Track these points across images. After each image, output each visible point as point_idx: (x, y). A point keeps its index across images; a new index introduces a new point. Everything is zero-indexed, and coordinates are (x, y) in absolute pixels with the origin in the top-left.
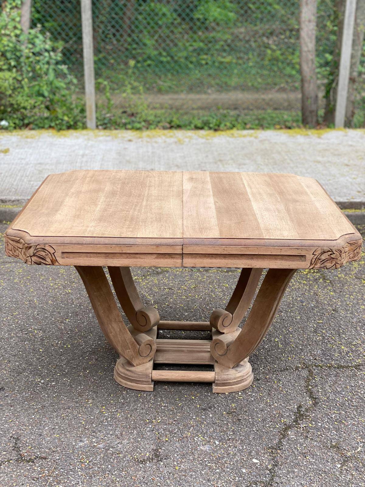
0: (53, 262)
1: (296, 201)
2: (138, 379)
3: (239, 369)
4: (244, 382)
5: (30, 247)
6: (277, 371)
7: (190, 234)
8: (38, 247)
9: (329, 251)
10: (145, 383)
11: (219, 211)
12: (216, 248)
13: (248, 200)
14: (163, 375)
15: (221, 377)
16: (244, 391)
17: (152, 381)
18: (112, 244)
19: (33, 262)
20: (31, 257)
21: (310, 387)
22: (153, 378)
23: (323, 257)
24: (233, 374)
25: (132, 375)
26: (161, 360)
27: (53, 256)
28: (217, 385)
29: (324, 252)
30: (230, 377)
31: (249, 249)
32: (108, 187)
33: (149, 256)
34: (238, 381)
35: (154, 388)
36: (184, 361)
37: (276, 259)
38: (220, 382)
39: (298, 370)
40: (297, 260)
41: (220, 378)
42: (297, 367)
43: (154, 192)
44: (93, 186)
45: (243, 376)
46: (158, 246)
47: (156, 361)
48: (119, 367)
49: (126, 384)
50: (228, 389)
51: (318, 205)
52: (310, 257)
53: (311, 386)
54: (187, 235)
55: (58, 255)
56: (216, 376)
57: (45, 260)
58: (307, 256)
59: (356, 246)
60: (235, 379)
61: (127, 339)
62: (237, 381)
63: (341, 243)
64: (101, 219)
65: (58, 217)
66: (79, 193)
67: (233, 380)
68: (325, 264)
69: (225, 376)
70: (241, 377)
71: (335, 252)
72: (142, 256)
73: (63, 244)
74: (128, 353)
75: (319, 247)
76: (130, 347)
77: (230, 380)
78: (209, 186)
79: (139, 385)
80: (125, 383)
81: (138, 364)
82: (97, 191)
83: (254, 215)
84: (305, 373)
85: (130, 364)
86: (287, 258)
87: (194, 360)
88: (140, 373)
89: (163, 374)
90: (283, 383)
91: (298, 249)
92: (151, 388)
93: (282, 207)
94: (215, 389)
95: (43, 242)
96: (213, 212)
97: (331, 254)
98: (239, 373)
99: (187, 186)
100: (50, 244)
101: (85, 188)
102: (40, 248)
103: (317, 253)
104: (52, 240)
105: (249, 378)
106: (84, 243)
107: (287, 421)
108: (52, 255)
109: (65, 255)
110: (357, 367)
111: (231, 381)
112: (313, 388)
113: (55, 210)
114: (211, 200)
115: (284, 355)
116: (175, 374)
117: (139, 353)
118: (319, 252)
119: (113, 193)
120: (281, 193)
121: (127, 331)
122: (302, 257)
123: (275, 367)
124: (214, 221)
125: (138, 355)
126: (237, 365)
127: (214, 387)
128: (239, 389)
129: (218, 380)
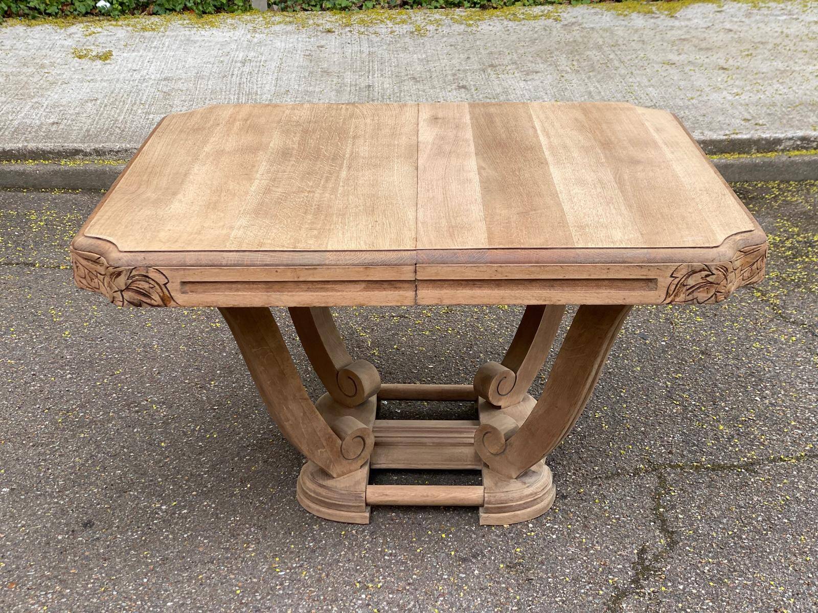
0: (166, 300)
1: (634, 162)
2: (340, 503)
3: (528, 480)
4: (538, 503)
5: (119, 274)
6: (600, 477)
7: (430, 241)
8: (134, 273)
9: (704, 270)
10: (352, 509)
11: (487, 187)
12: (481, 269)
13: (543, 163)
14: (386, 495)
15: (494, 497)
16: (538, 519)
17: (367, 505)
18: (277, 265)
19: (126, 303)
20: (122, 291)
21: (662, 510)
22: (369, 501)
23: (691, 282)
24: (516, 490)
25: (330, 494)
26: (384, 462)
27: (165, 290)
28: (488, 511)
29: (694, 272)
30: (510, 495)
31: (547, 269)
32: (276, 141)
33: (351, 286)
34: (528, 502)
35: (371, 518)
36: (425, 464)
37: (599, 287)
38: (493, 506)
39: (640, 476)
40: (641, 288)
41: (492, 499)
42: (637, 469)
43: (364, 149)
44: (249, 139)
45: (536, 493)
46: (368, 266)
47: (375, 464)
48: (306, 481)
49: (318, 511)
50: (508, 518)
51: (678, 169)
52: (665, 281)
53: (664, 508)
54: (424, 244)
55: (174, 288)
56: (486, 495)
57: (149, 297)
58: (660, 279)
59: (756, 257)
60: (521, 499)
61: (317, 430)
62: (524, 503)
63: (727, 252)
64: (260, 211)
65: (177, 206)
66: (220, 153)
67: (517, 500)
68: (696, 294)
69: (503, 495)
70: (531, 494)
71: (715, 272)
72: (338, 287)
73: (183, 266)
74: (321, 456)
75: (683, 261)
76: (325, 444)
77: (512, 501)
78: (469, 134)
79: (343, 513)
80: (316, 509)
81: (340, 473)
82: (253, 150)
83: (555, 195)
84: (651, 481)
85: (325, 474)
86: (620, 284)
87: (445, 461)
88: (343, 492)
89: (388, 492)
90: (611, 502)
91: (641, 267)
92: (365, 517)
93: (607, 175)
94: (485, 518)
95: (144, 263)
96: (475, 190)
97: (707, 276)
98: (528, 487)
99: (427, 135)
100: (158, 266)
101: (231, 144)
102: (139, 275)
103: (679, 275)
104: (161, 258)
105: (547, 495)
106: (224, 263)
107: (621, 581)
108: (163, 286)
109: (187, 288)
110: (750, 467)
111: (514, 504)
112: (667, 511)
113: (172, 192)
114: (472, 164)
115: (611, 445)
116: (409, 493)
117: (341, 454)
118: (684, 272)
119: (285, 154)
120: (607, 145)
121: (317, 415)
122: (649, 282)
123: (596, 471)
124: (476, 211)
125: (339, 457)
126: (525, 473)
127: (482, 515)
128: (529, 517)
129: (489, 503)
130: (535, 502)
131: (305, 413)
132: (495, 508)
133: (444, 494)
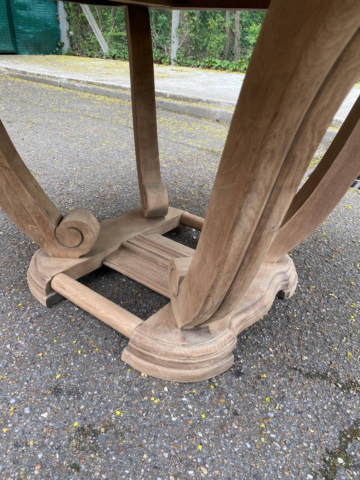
4: (189, 369)
6: (300, 371)
10: (38, 288)
14: (64, 288)
15: (141, 338)
17: (49, 289)
21: (340, 460)
22: (54, 286)
24: (169, 343)
28: (131, 350)
30: (157, 346)
34: (174, 362)
38: (135, 347)
39: (349, 392)
41: (137, 340)
42: (352, 382)
45: (188, 357)
50: (148, 368)
53: (347, 459)
56: (135, 332)
60: (166, 354)
61: (26, 205)
62: (169, 362)
67: (162, 355)
69: (150, 341)
70: (182, 356)
74: (32, 231)
76: (35, 222)
77: (155, 352)
81: (56, 254)
88: (40, 270)
89: (66, 286)
90: (283, 410)
92: (44, 299)
94: (126, 355)
98: (183, 345)
105: (207, 364)
111: (157, 357)
112: (347, 467)
115: (344, 340)
117: (55, 238)
123: (302, 361)
127: (124, 351)
128: (172, 379)
129: (133, 342)
130: (185, 366)
131: (8, 182)
132: (137, 351)
133: (103, 312)
